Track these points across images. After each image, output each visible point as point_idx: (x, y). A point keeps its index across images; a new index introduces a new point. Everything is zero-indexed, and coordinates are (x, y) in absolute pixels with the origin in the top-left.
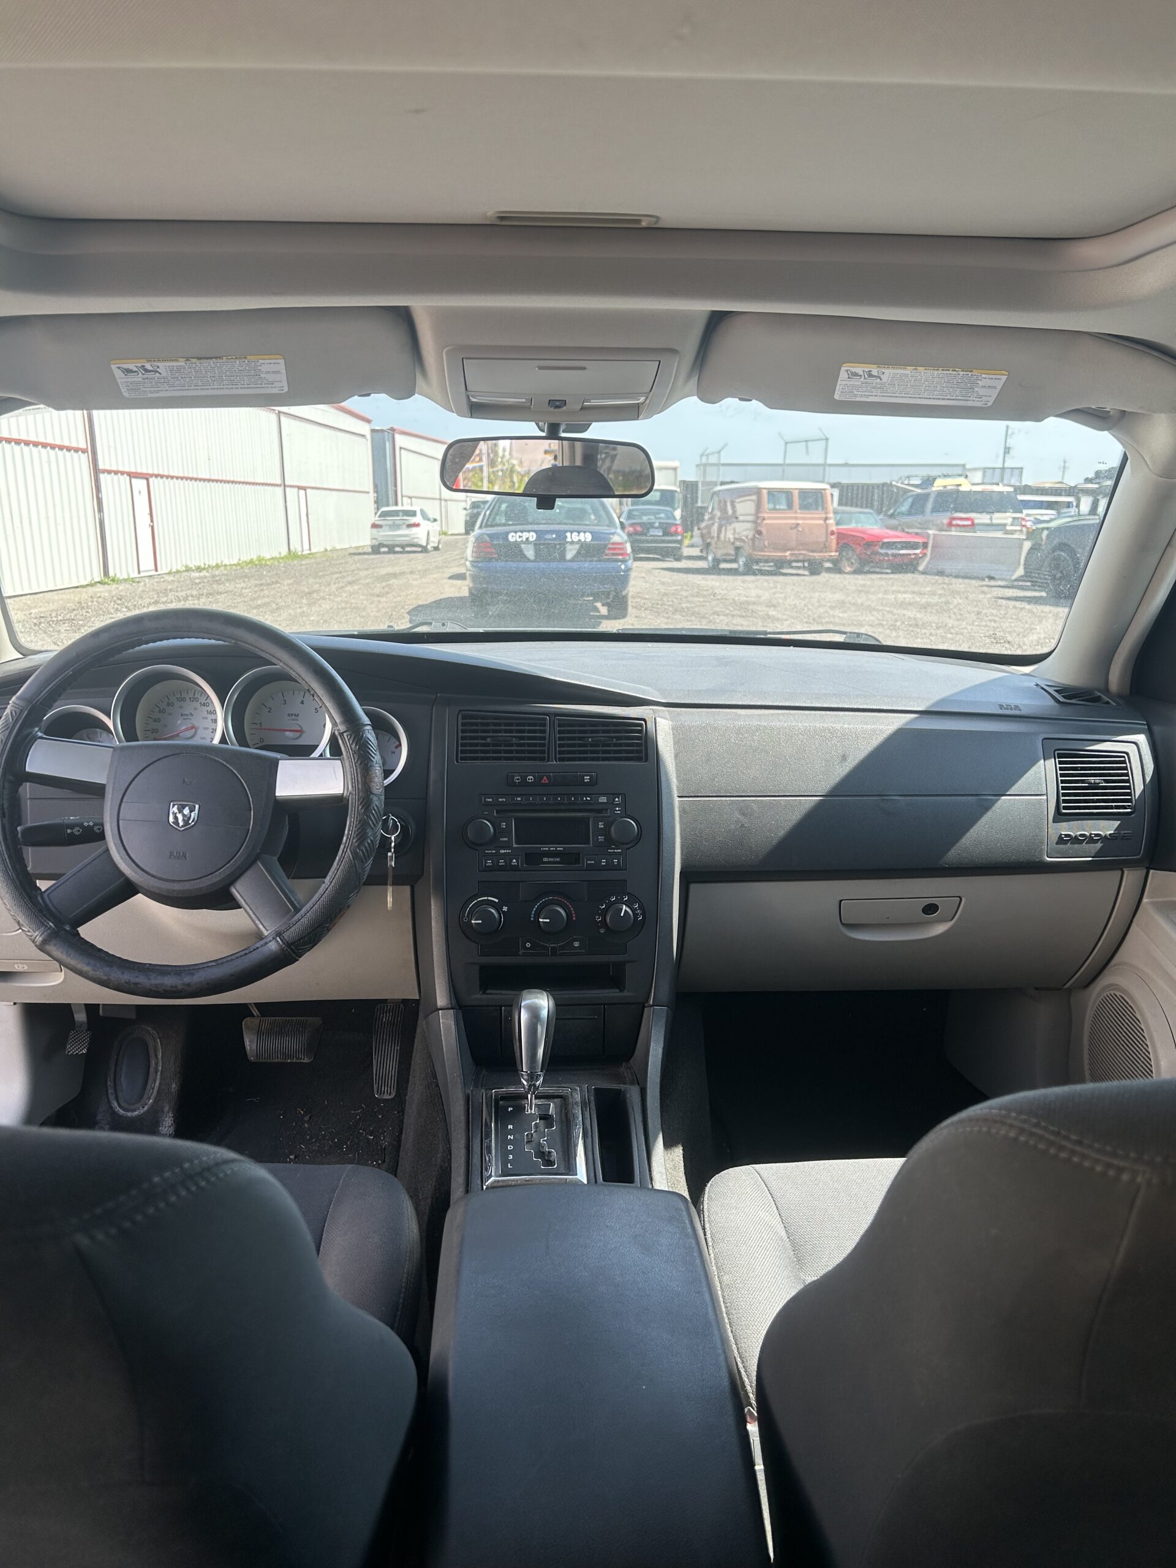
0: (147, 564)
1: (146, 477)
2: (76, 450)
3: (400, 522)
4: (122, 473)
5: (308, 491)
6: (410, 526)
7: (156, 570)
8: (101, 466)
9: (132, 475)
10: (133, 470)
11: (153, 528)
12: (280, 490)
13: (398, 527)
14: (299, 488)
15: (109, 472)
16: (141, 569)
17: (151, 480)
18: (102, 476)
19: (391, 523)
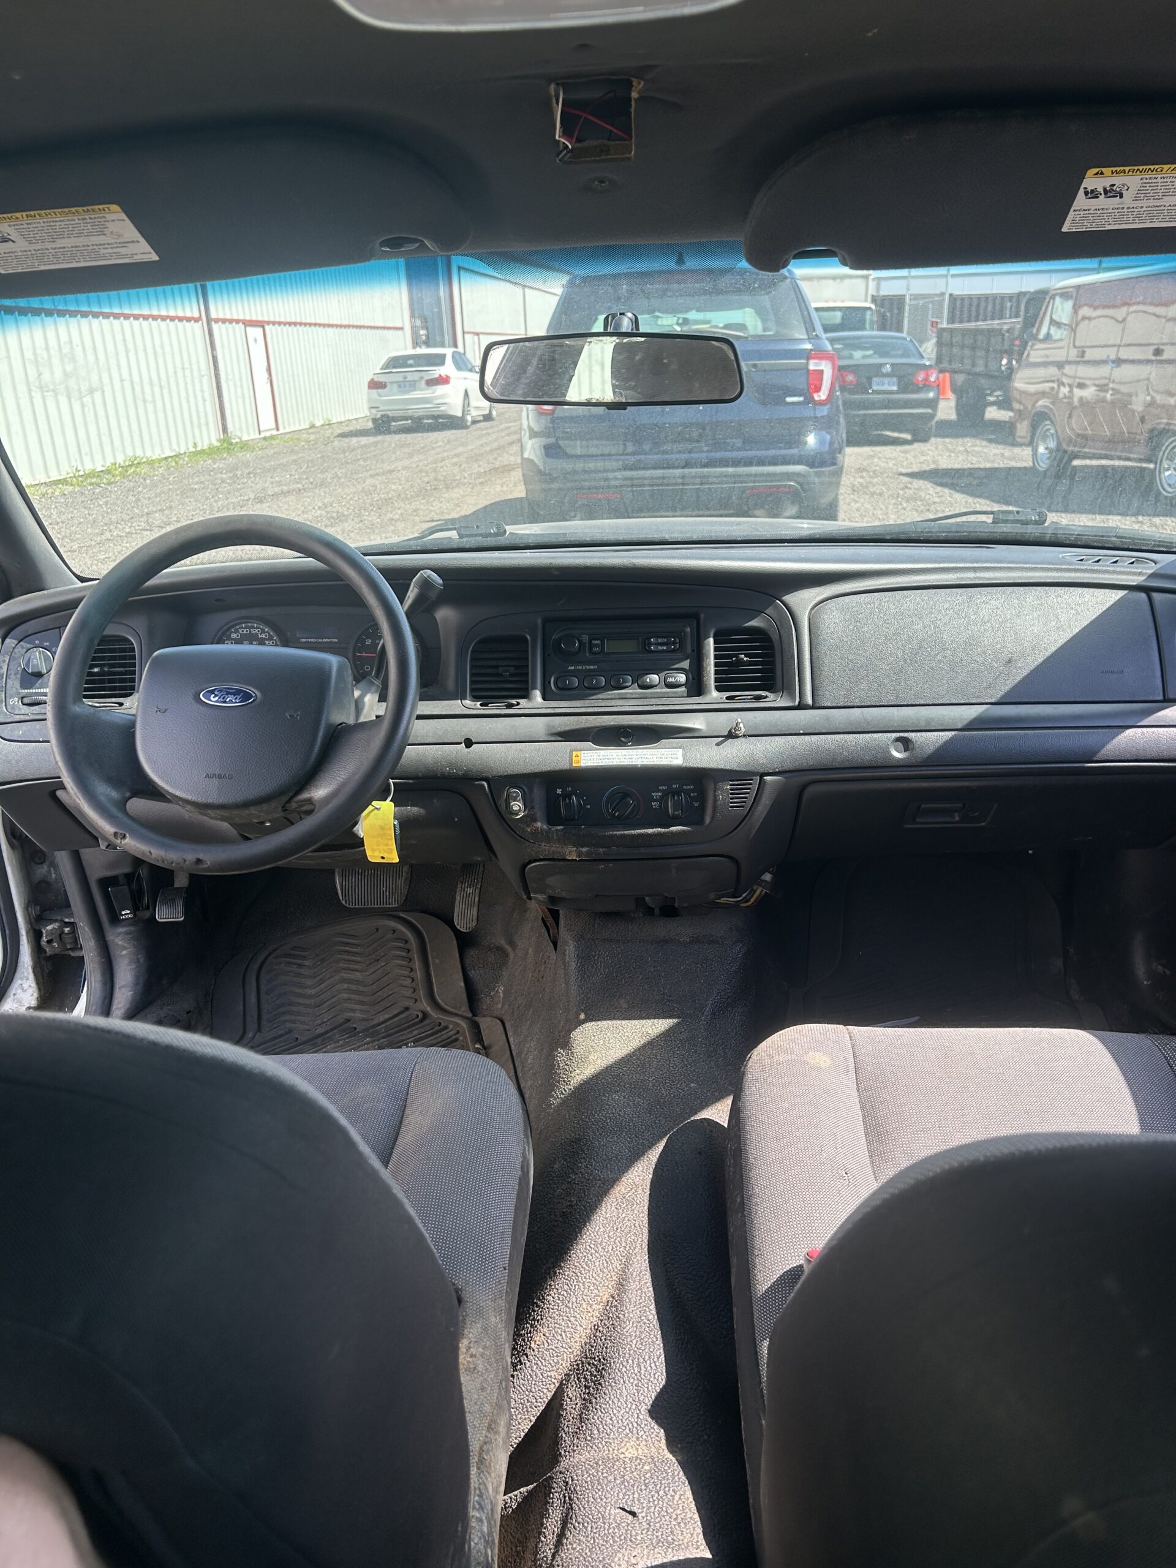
3: (416, 376)
6: (432, 383)
13: (412, 386)
14: (248, 323)
19: (399, 378)
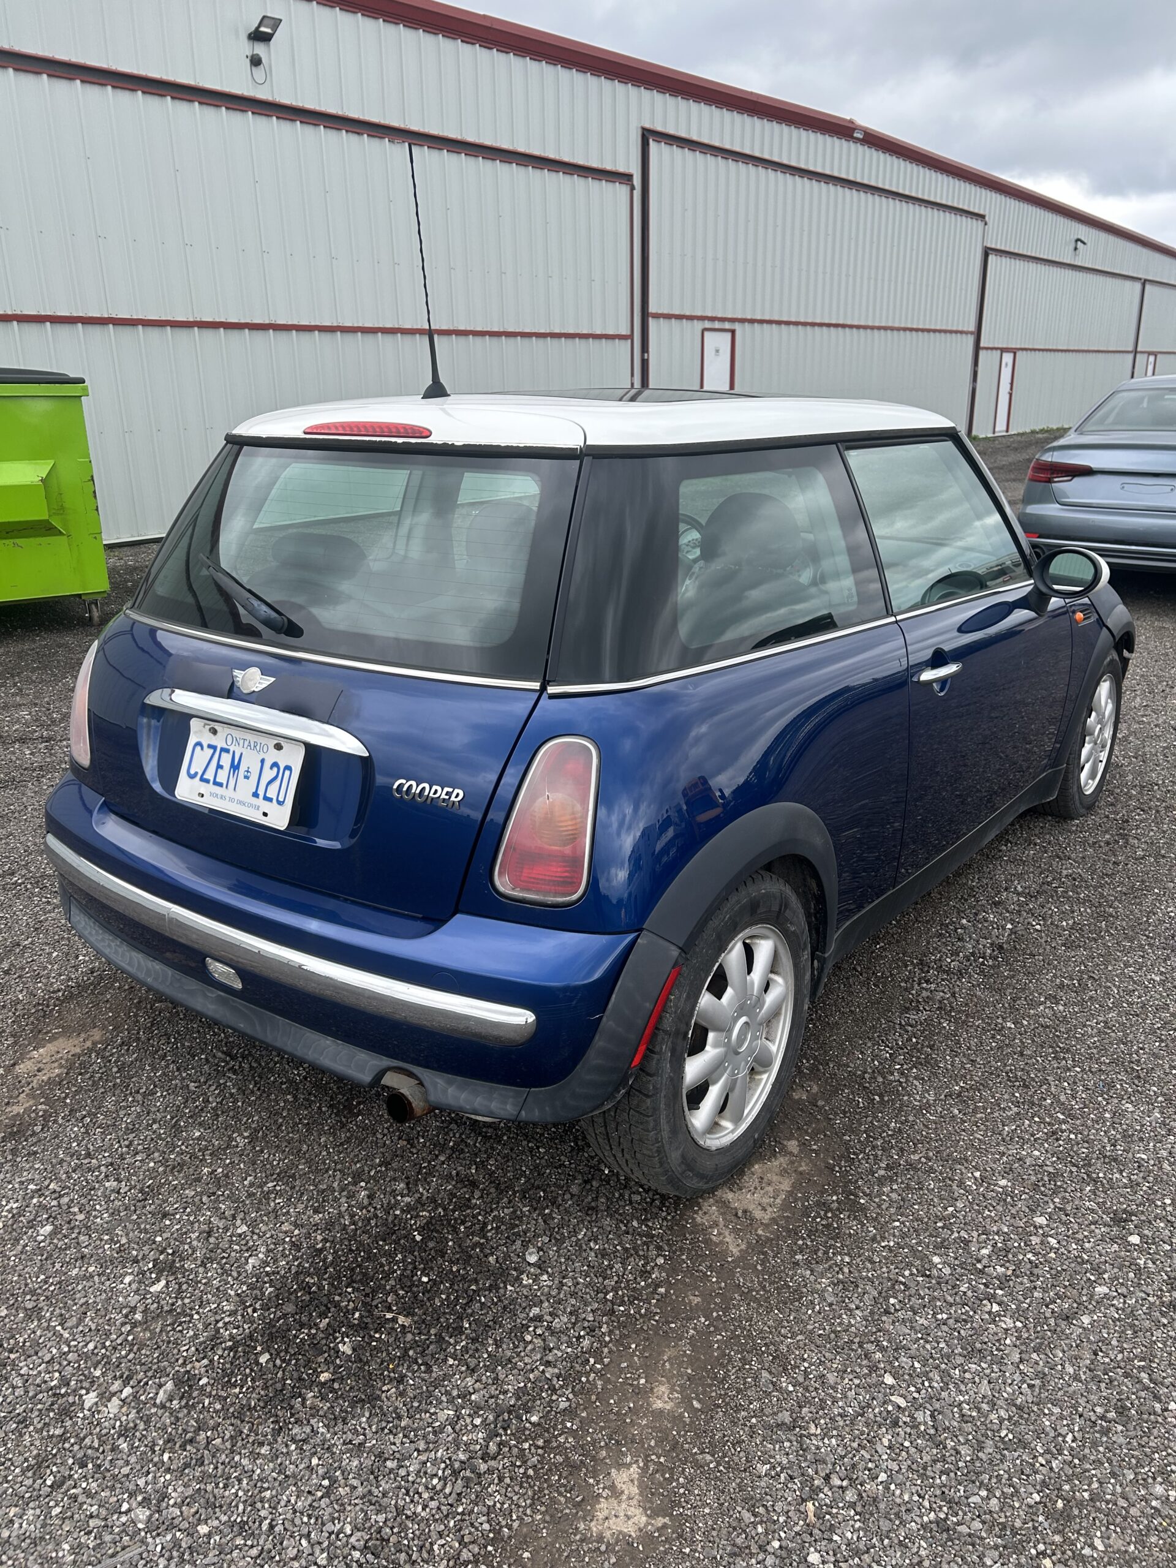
0: (1001, 427)
1: (1014, 351)
2: (966, 333)
4: (996, 349)
5: (1159, 356)
7: (1007, 431)
8: (982, 345)
9: (1003, 350)
10: (1005, 346)
11: (1011, 395)
12: (1131, 357)
14: (1149, 353)
15: (987, 349)
16: (997, 429)
17: (1019, 354)
18: (982, 354)
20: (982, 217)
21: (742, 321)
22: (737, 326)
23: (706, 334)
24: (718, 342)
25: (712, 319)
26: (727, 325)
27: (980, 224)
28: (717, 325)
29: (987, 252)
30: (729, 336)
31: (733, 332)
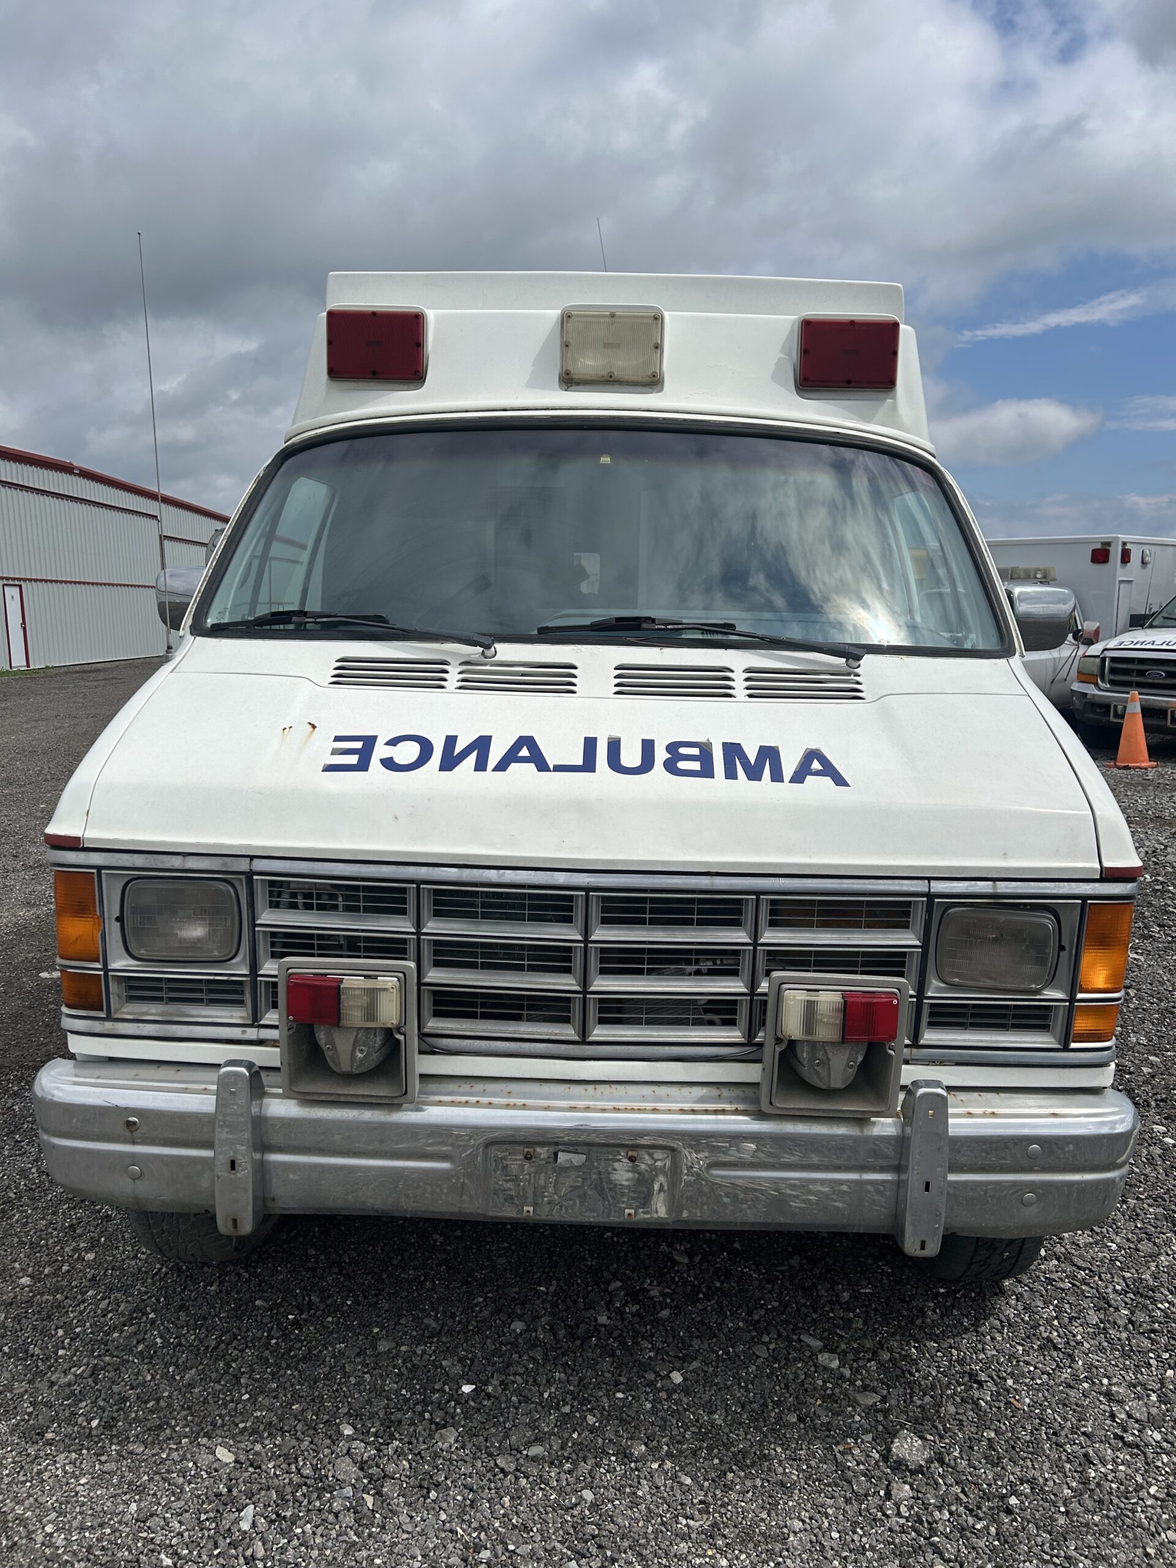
20: (156, 517)
21: (25, 580)
22: (22, 583)
23: (6, 588)
24: (12, 592)
25: (7, 579)
26: (16, 582)
27: (156, 522)
28: (11, 582)
29: (163, 538)
30: (18, 589)
31: (20, 587)
